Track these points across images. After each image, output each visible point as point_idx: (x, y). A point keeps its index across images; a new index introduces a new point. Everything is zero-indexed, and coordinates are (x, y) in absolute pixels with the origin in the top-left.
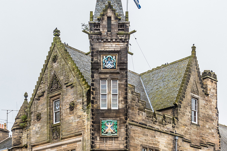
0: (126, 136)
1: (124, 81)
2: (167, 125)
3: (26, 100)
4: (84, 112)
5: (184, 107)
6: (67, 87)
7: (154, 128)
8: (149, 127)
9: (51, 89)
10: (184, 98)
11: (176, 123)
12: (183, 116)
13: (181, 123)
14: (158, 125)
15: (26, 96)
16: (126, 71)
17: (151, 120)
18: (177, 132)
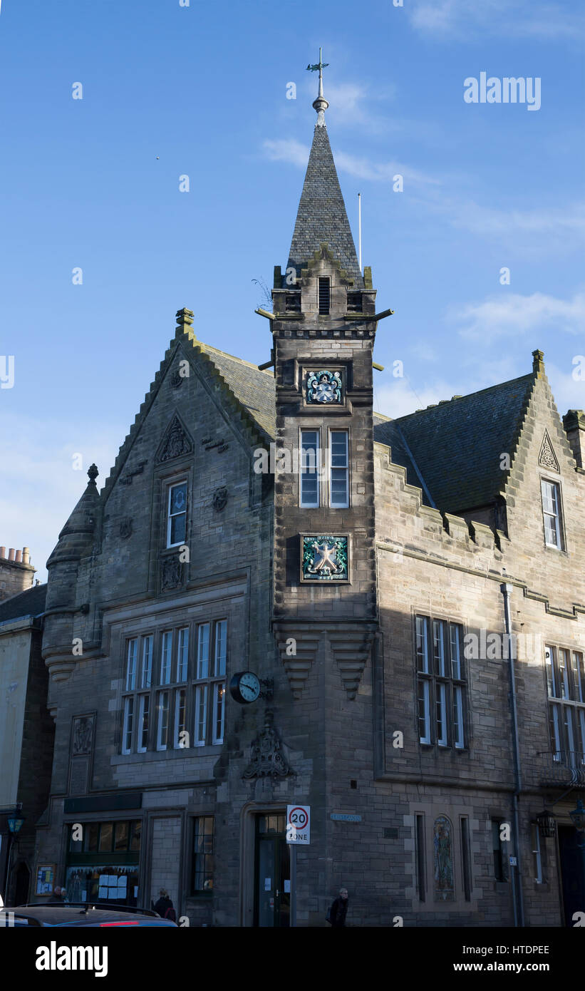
0: (371, 582)
1: (365, 435)
2: (479, 553)
3: (92, 484)
4: (255, 515)
5: (524, 503)
6: (208, 449)
7: (446, 560)
8: (432, 558)
9: (163, 455)
10: (521, 481)
11: (503, 546)
12: (521, 530)
13: (516, 546)
14: (456, 552)
15: (93, 472)
16: (368, 408)
17: (437, 538)
18: (507, 572)
